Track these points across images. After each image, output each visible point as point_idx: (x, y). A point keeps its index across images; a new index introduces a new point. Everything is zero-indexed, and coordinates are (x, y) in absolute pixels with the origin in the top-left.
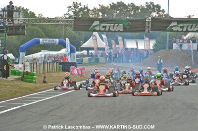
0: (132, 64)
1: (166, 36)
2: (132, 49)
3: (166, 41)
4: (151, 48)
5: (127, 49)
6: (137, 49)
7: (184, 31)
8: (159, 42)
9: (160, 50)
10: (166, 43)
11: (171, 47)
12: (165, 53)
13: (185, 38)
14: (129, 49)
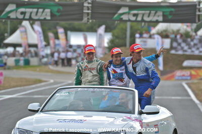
1: (126, 28)
2: (79, 46)
4: (106, 45)
5: (71, 46)
8: (116, 37)
10: (126, 37)
12: (125, 52)
14: (75, 46)
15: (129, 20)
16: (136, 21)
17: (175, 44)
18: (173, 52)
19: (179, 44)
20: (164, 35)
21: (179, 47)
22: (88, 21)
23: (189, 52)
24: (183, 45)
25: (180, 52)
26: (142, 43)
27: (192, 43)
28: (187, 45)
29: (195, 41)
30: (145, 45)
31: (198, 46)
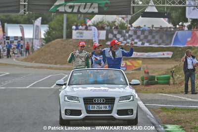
0: (14, 60)
1: (63, 19)
3: (62, 26)
4: (43, 37)
5: (8, 38)
6: (22, 38)
7: (75, 13)
8: (52, 29)
9: (54, 39)
10: (63, 29)
11: (69, 36)
12: (62, 44)
13: (89, 23)
14: (12, 38)
15: (66, 12)
16: (72, 13)
17: (110, 36)
19: (115, 36)
20: (100, 26)
22: (25, 13)
24: (118, 36)
26: (78, 35)
27: (127, 35)
28: (122, 37)
29: (130, 33)
30: (82, 37)
31: (133, 38)
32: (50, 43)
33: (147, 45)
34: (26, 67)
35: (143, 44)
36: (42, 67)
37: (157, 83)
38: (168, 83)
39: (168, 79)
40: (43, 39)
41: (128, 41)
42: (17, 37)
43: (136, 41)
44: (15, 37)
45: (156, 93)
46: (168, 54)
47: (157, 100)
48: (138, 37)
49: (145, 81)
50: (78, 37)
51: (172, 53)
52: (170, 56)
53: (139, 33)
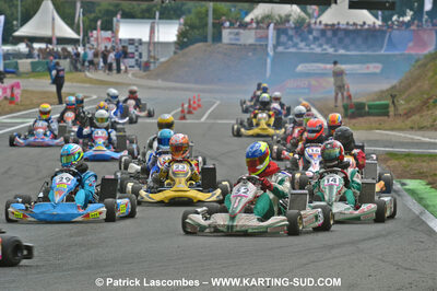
0: (130, 76)
1: (207, 11)
2: (131, 42)
8: (190, 26)
9: (193, 43)
11: (218, 37)
12: (205, 51)
14: (125, 41)
17: (283, 38)
18: (280, 49)
19: (290, 38)
21: (290, 42)
23: (306, 50)
24: (296, 40)
25: (293, 50)
26: (232, 36)
27: (311, 37)
28: (302, 41)
29: (315, 34)
30: (238, 40)
31: (320, 41)
32: (186, 50)
33: (342, 52)
34: (150, 88)
35: (336, 51)
36: (175, 89)
37: (368, 114)
38: (387, 114)
39: (386, 107)
40: (175, 43)
41: (312, 46)
42: (133, 40)
43: (325, 47)
44: (130, 40)
45: (371, 129)
46: (375, 67)
47: (377, 141)
48: (328, 41)
49: (350, 111)
50: (231, 39)
51: (380, 66)
52: (378, 71)
53: (329, 34)
